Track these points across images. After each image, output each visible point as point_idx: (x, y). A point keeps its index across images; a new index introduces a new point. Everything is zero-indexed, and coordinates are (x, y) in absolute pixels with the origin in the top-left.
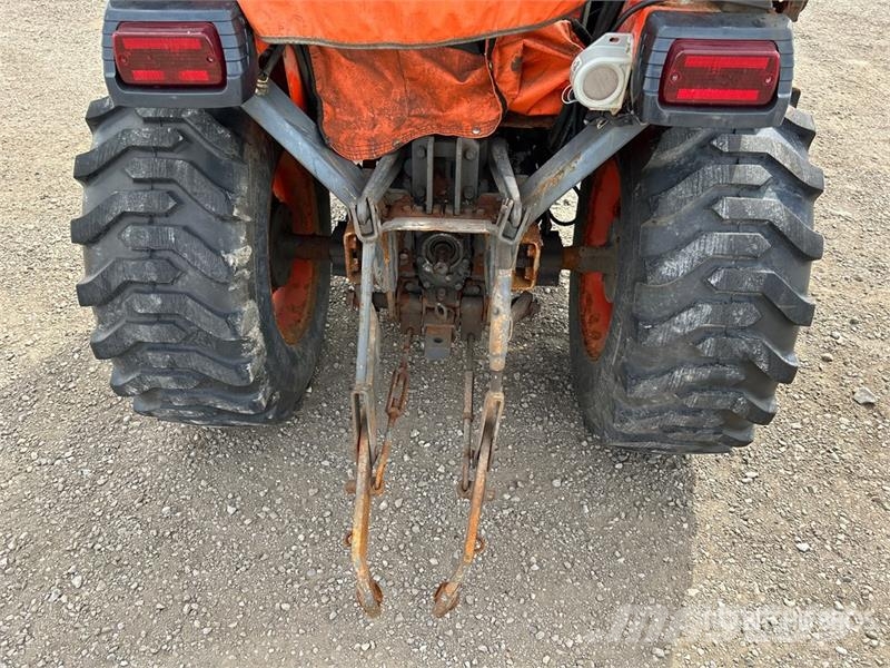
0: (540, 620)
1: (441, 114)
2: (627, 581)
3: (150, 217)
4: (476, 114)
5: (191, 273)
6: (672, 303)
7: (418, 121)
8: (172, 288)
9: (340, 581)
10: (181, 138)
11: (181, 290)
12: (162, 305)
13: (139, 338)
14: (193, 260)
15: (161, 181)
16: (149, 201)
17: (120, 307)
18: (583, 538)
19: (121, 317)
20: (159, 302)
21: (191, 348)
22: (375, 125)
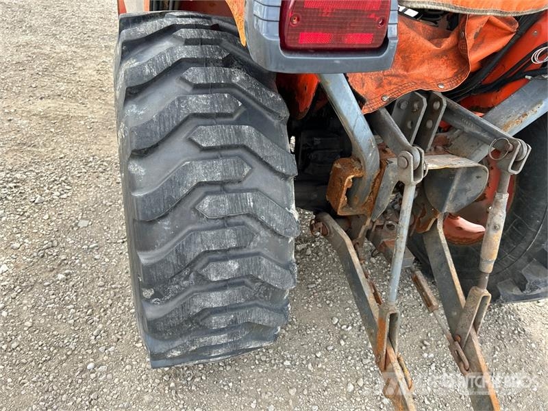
1: (406, 73)
3: (221, 186)
4: (435, 73)
5: (263, 233)
7: (395, 80)
8: (245, 251)
10: (240, 104)
11: (252, 251)
12: (239, 269)
13: (208, 305)
14: (270, 221)
15: (229, 147)
16: (225, 169)
17: (187, 278)
19: (186, 288)
20: (236, 266)
21: (251, 303)
22: (364, 84)
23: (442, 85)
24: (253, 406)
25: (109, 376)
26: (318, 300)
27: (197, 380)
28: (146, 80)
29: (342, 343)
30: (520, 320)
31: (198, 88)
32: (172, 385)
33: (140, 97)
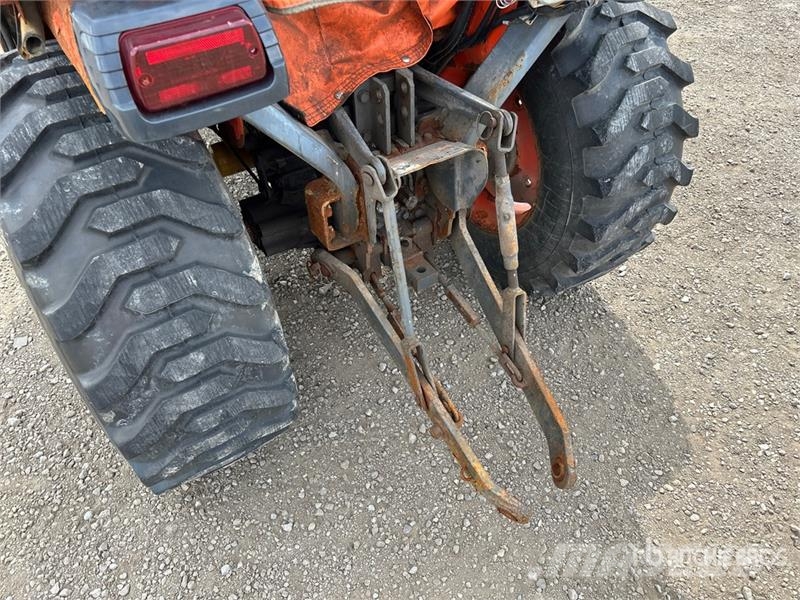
0: (592, 448)
1: (359, 53)
2: (617, 384)
3: (151, 272)
4: (396, 44)
5: (222, 309)
6: (619, 154)
7: (346, 67)
8: (208, 337)
9: (436, 520)
10: (141, 165)
11: (217, 334)
12: (206, 359)
13: (184, 408)
14: (226, 294)
15: (144, 223)
16: (146, 252)
17: (147, 387)
18: (566, 373)
19: (152, 398)
20: (202, 357)
21: (240, 389)
22: (307, 84)
23: (407, 57)
24: (301, 496)
25: (116, 519)
26: (359, 348)
27: (227, 488)
28: (8, 169)
29: (395, 390)
30: (599, 299)
31: (80, 160)
32: (198, 504)
33: (10, 191)
